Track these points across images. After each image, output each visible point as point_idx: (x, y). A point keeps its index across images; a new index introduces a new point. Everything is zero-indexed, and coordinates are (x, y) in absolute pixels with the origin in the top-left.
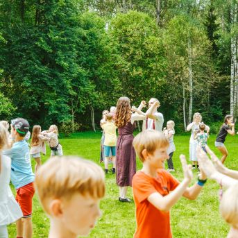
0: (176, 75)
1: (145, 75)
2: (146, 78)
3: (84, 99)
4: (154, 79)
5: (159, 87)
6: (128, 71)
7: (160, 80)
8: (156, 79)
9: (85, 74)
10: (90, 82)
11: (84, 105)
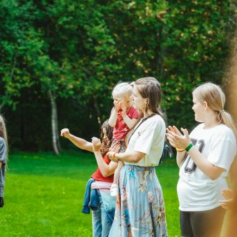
1: (171, 19)
2: (176, 26)
3: (15, 73)
4: (196, 29)
5: (209, 51)
6: (132, 10)
7: (210, 32)
8: (202, 31)
9: (17, 13)
10: (32, 32)
11: (16, 88)
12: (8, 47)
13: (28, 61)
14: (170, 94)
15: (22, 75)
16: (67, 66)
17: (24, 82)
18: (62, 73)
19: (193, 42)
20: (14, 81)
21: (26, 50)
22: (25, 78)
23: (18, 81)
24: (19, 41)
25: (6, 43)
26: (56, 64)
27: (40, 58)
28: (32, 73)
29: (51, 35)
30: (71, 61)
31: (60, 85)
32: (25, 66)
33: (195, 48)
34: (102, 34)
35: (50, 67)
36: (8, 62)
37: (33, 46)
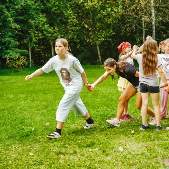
0: (133, 4)
1: (99, 6)
2: (101, 9)
3: (35, 33)
4: (110, 9)
5: (115, 18)
6: (82, 3)
7: (116, 10)
8: (112, 10)
9: (34, 7)
10: (41, 15)
11: (36, 39)
12: (32, 22)
13: (40, 27)
14: (100, 38)
15: (38, 34)
16: (57, 29)
17: (39, 37)
18: (55, 32)
19: (109, 15)
20: (35, 37)
21: (39, 23)
22: (40, 35)
23: (37, 36)
24: (36, 19)
25: (31, 20)
26: (52, 28)
27: (45, 26)
28: (43, 32)
29: (49, 16)
30: (58, 27)
31: (54, 37)
32: (39, 30)
33: (110, 18)
34: (71, 14)
35: (50, 30)
36: (32, 28)
37: (42, 21)
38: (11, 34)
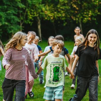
15: (34, 12)
17: (34, 15)
27: (40, 5)
38: (14, 12)
